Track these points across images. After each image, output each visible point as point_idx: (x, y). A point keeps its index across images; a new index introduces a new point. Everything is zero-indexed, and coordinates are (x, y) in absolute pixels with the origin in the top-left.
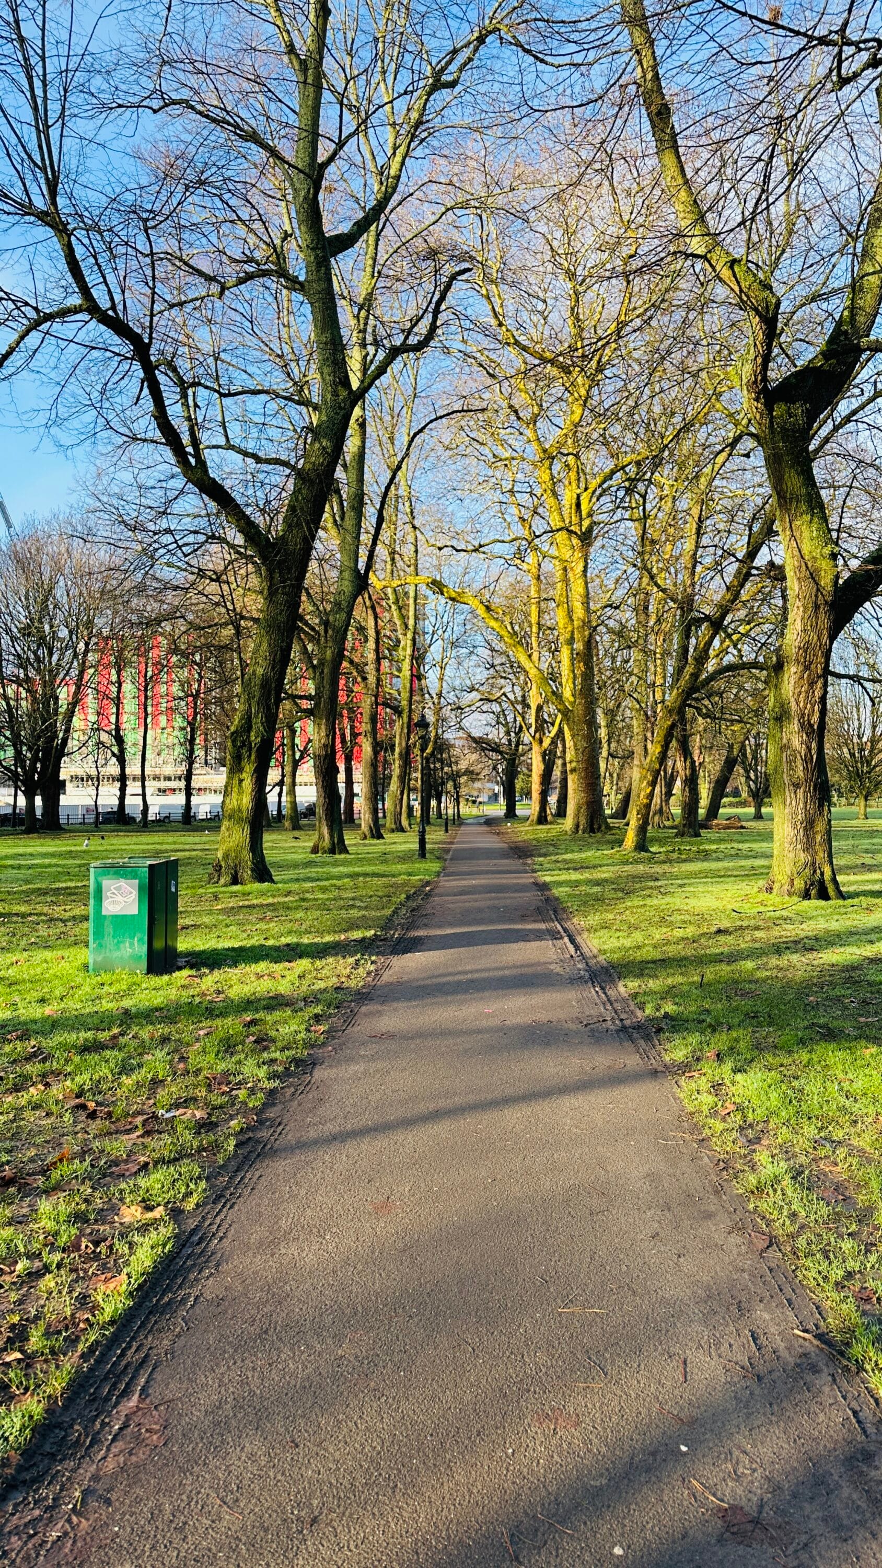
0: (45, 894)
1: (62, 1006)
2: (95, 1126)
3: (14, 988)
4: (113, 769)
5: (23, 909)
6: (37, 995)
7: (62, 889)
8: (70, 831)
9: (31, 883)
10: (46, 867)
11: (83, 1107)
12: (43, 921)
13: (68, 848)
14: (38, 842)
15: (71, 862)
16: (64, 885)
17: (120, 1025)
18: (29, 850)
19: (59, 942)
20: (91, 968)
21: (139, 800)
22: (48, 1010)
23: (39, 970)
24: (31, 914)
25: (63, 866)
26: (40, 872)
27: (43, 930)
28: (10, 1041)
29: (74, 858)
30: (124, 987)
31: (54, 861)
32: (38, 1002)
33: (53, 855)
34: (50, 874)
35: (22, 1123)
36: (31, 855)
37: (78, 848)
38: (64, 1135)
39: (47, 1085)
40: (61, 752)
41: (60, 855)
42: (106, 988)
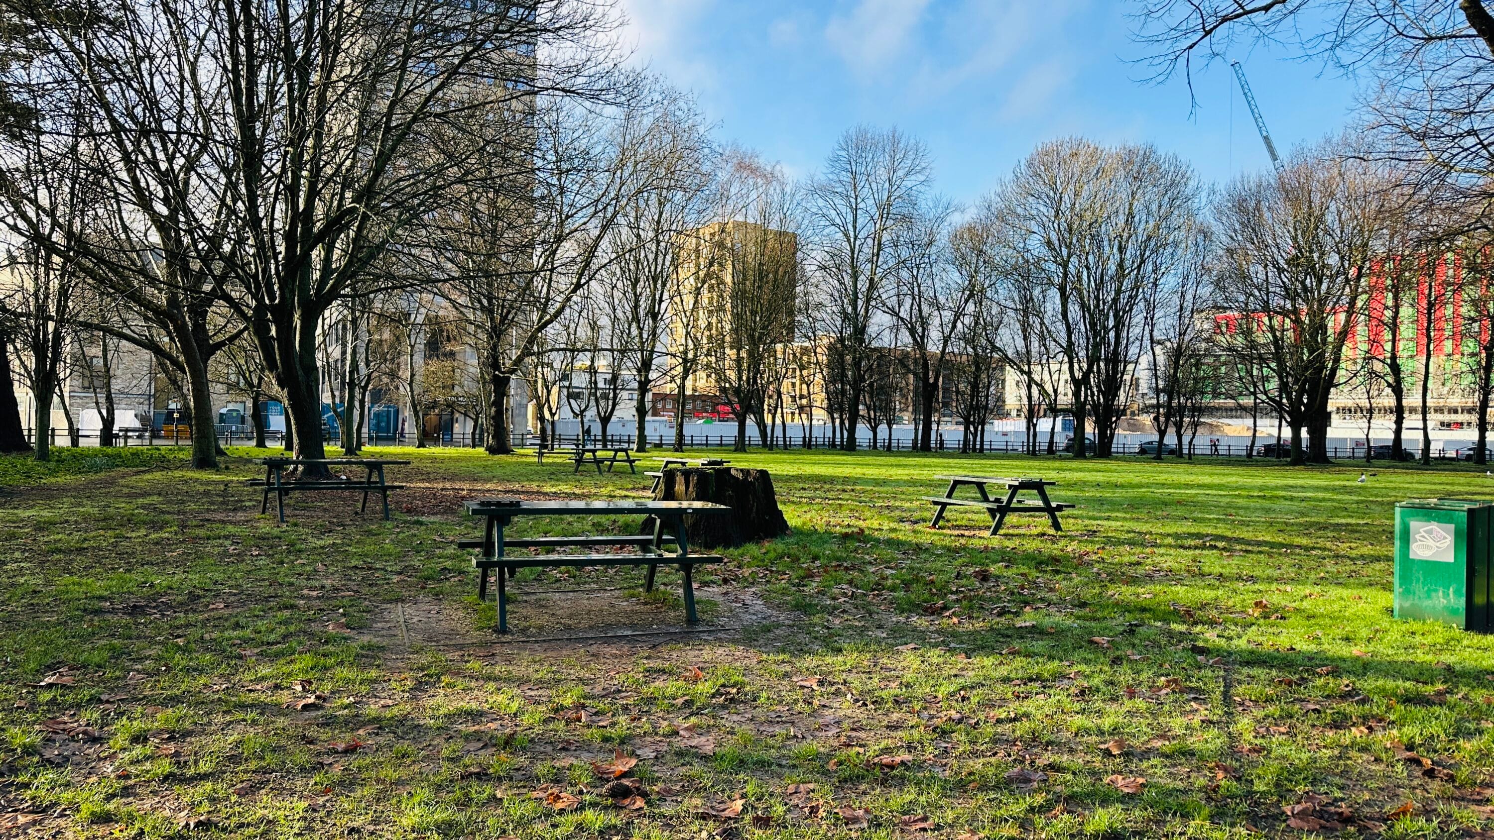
0: (1325, 528)
1: (1371, 649)
2: (1435, 786)
3: (1313, 621)
4: (1390, 400)
5: (1304, 541)
6: (1339, 632)
7: (1342, 525)
8: (1339, 465)
9: (1307, 516)
10: (1320, 501)
11: (1417, 762)
12: (1329, 557)
13: (1342, 483)
14: (1307, 474)
15: (1347, 497)
16: (1343, 521)
17: (1445, 682)
18: (1300, 482)
19: (1352, 580)
20: (1396, 612)
21: (1420, 435)
22: (1356, 650)
23: (1336, 607)
24: (1314, 548)
25: (1339, 501)
26: (1316, 506)
27: (1330, 566)
28: (1320, 676)
29: (1350, 493)
30: (1441, 641)
31: (1328, 495)
32: (1342, 639)
33: (1326, 489)
34: (1326, 509)
35: (1349, 762)
36: (1303, 487)
37: (1354, 484)
38: (1399, 787)
39: (1370, 729)
40: (1330, 382)
41: (1334, 489)
42: (1418, 638)
